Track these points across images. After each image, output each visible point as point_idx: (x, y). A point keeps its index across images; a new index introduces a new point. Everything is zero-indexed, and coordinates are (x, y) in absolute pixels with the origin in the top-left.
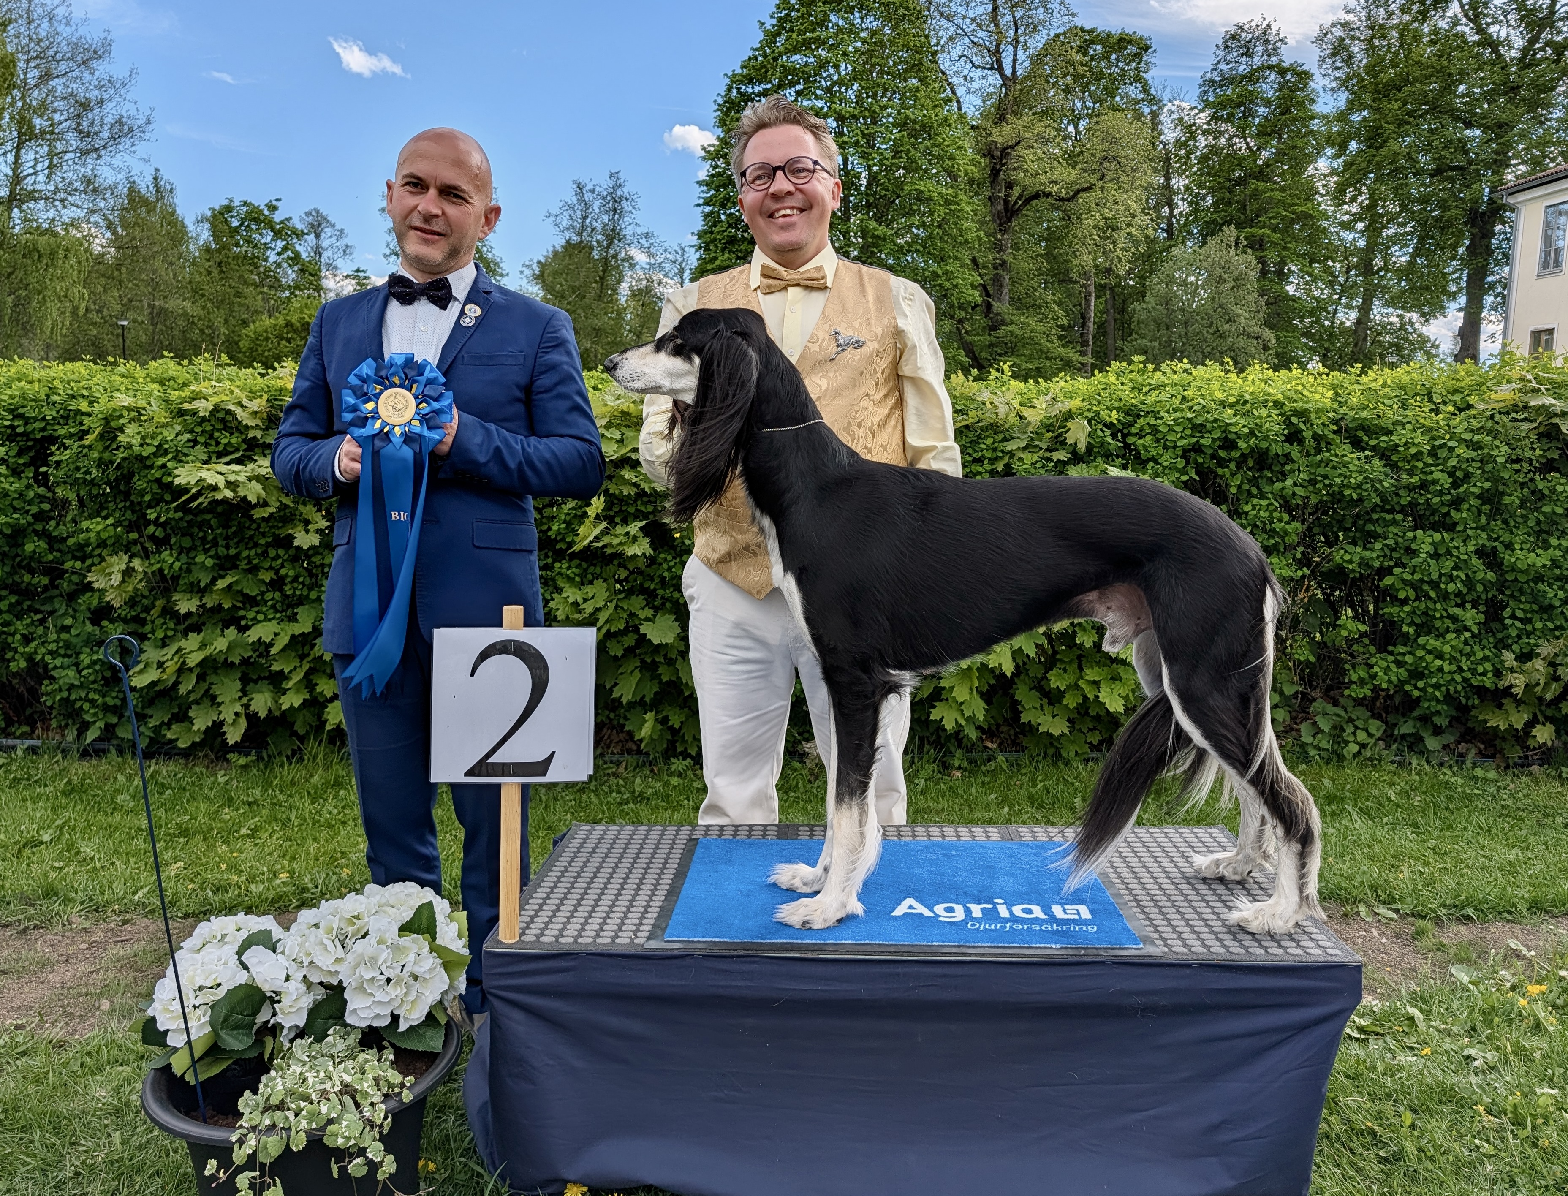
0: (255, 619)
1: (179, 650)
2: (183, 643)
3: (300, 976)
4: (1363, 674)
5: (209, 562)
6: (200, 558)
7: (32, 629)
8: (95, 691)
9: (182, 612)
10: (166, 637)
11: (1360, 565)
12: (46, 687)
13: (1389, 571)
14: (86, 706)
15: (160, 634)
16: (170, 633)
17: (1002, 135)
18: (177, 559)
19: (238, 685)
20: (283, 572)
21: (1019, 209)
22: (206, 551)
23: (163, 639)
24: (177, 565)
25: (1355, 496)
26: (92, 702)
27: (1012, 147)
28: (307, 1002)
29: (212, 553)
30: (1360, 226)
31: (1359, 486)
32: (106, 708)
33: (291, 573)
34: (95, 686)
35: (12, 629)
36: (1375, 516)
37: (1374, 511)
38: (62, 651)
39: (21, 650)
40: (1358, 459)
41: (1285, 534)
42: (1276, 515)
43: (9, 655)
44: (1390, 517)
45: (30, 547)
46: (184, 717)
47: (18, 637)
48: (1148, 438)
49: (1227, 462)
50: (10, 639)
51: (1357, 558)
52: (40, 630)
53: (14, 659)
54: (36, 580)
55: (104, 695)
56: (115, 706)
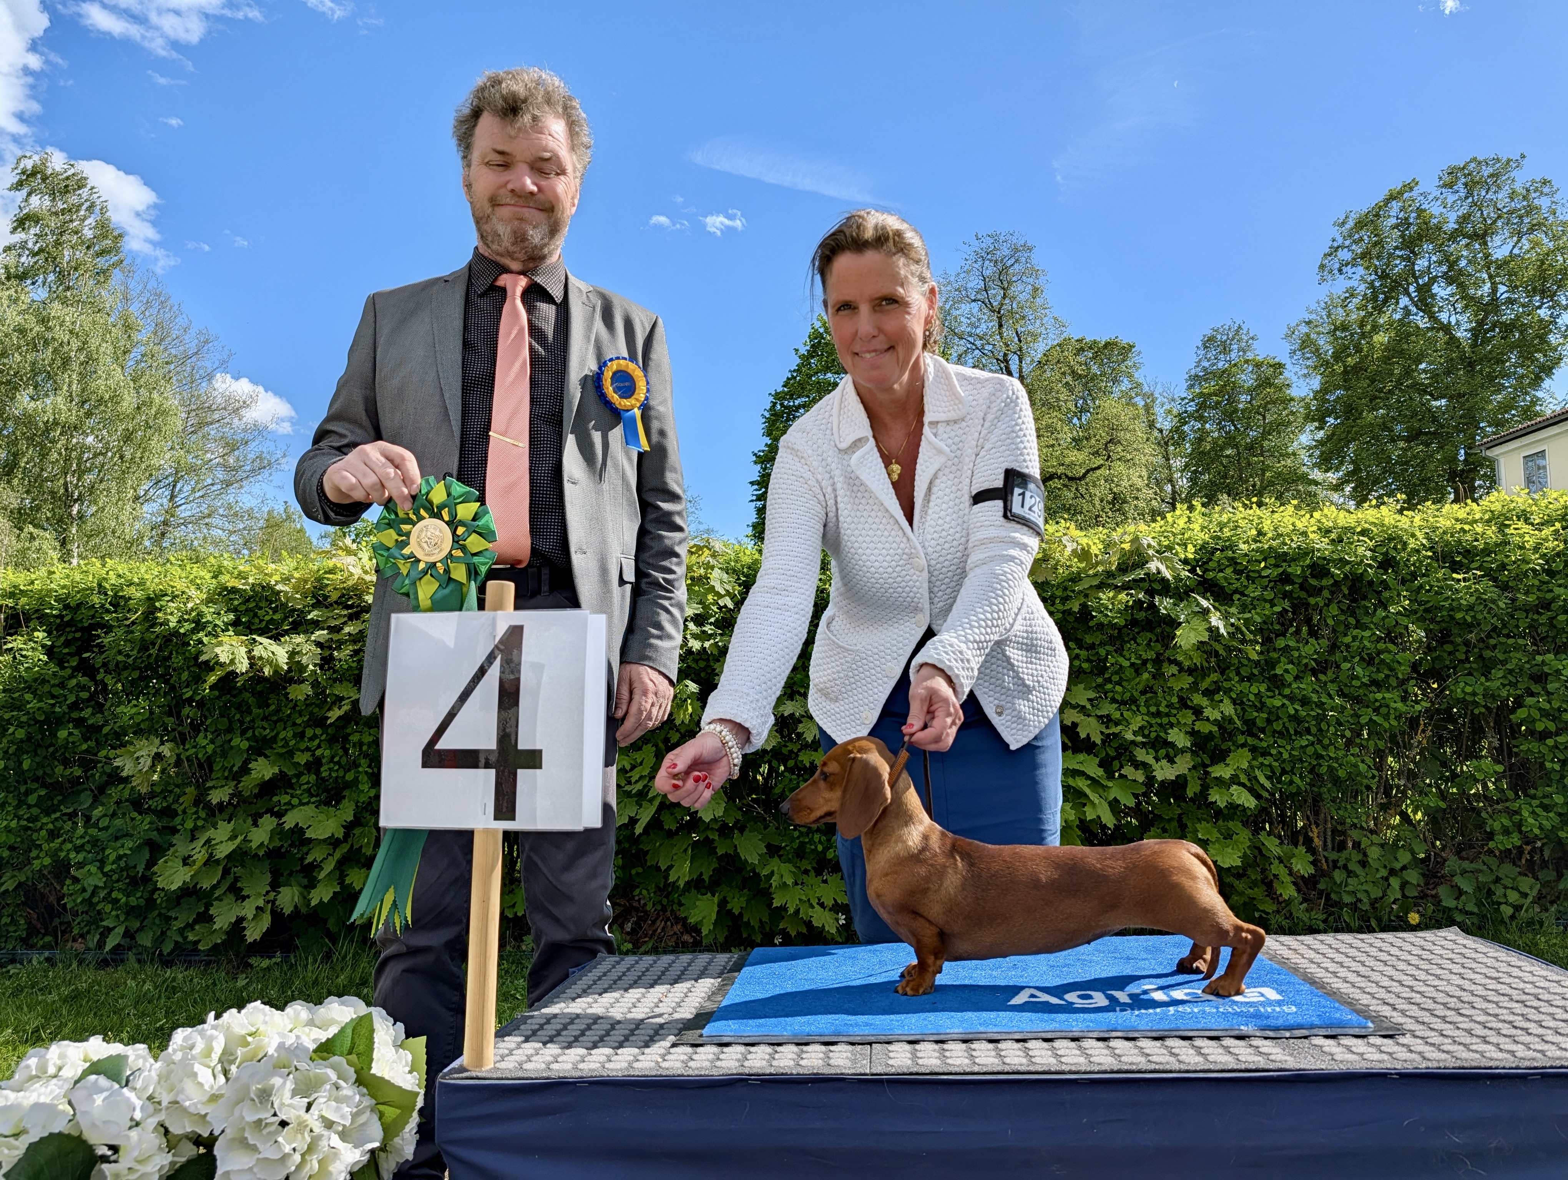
0: (289, 803)
1: (208, 841)
2: (211, 833)
4: (1506, 822)
5: (245, 745)
6: (236, 741)
7: (59, 824)
8: (119, 890)
9: (214, 802)
10: (196, 828)
12: (68, 887)
14: (108, 908)
15: (189, 825)
16: (200, 823)
18: (212, 742)
19: (268, 878)
20: (318, 752)
22: (243, 733)
23: (192, 832)
24: (210, 748)
25: (1469, 619)
26: (115, 901)
29: (249, 734)
31: (1471, 608)
32: (129, 910)
33: (327, 753)
35: (39, 824)
36: (1492, 642)
37: (1489, 636)
38: (88, 847)
39: (45, 847)
40: (1465, 580)
41: (1396, 665)
42: (1381, 646)
43: (34, 854)
44: (1511, 641)
45: (62, 734)
46: (206, 918)
47: (43, 833)
48: (1229, 571)
49: (1318, 591)
50: (35, 836)
51: (1480, 690)
52: (68, 826)
53: (38, 857)
54: (68, 772)
55: (128, 895)
56: (139, 907)
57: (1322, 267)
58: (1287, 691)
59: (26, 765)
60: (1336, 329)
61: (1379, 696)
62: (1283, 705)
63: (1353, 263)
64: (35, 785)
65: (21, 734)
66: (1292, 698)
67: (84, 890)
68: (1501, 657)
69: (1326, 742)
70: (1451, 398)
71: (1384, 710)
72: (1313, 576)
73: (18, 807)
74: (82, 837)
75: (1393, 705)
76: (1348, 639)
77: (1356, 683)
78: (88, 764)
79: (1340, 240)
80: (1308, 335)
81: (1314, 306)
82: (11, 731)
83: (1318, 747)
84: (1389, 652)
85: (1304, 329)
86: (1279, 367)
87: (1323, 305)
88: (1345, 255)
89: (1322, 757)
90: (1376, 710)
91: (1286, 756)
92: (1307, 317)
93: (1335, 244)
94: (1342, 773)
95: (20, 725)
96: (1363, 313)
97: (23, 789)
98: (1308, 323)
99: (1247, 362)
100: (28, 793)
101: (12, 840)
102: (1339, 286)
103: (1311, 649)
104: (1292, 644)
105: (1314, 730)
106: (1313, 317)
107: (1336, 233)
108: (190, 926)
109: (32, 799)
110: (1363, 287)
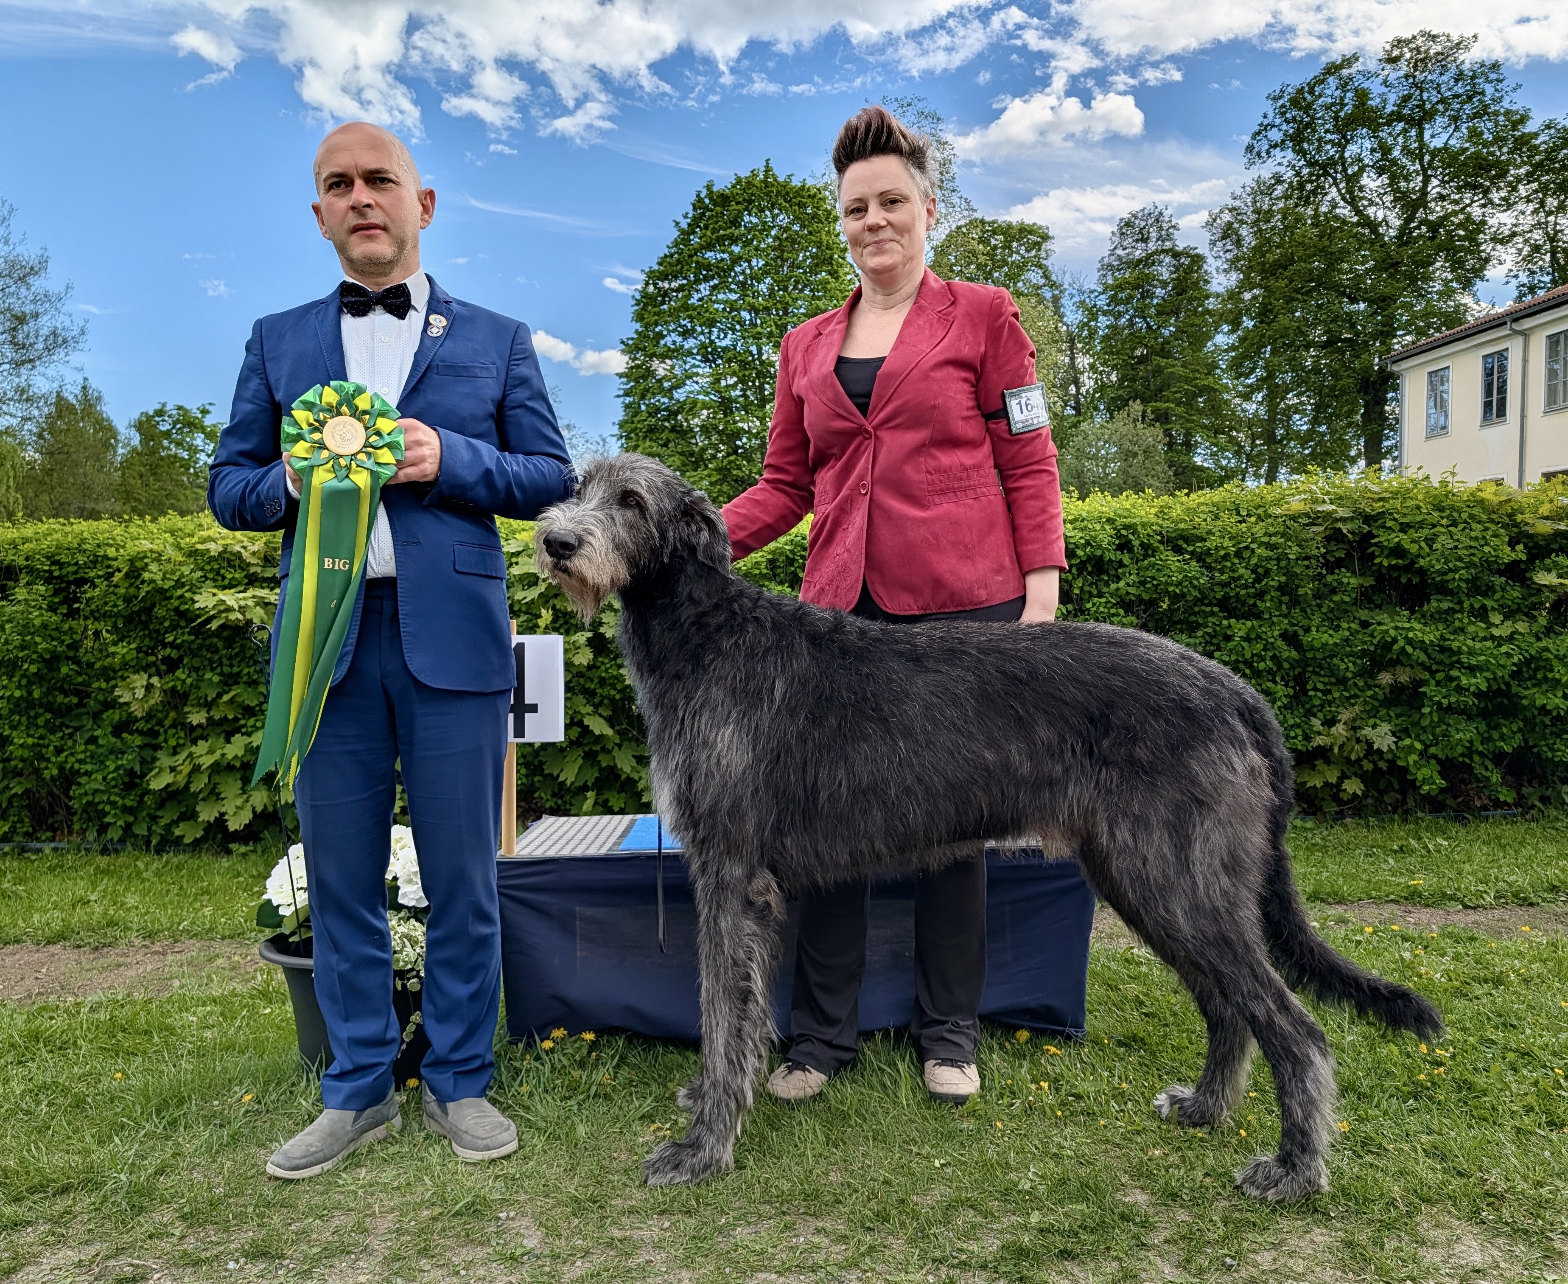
1: (191, 755)
2: (193, 749)
5: (216, 679)
6: (208, 675)
7: (63, 741)
8: (116, 794)
9: (193, 723)
10: (178, 745)
12: (74, 791)
14: (108, 808)
15: (172, 743)
16: (182, 741)
18: (188, 677)
19: (238, 784)
22: (213, 669)
23: (174, 748)
24: (189, 681)
26: (113, 804)
29: (218, 670)
30: (1260, 397)
32: (126, 809)
34: (116, 790)
35: (47, 741)
36: (1196, 609)
39: (53, 759)
43: (44, 765)
44: (1208, 609)
45: (64, 669)
46: (190, 815)
47: (51, 748)
50: (44, 751)
52: (70, 743)
53: (46, 768)
54: (67, 700)
55: (123, 798)
56: (132, 807)
57: (1250, 149)
59: (36, 694)
60: (1260, 219)
63: (1281, 145)
64: (41, 711)
65: (33, 669)
68: (1200, 621)
70: (1370, 302)
73: (28, 728)
76: (1089, 606)
78: (82, 694)
79: (1271, 115)
80: (1230, 224)
81: (1239, 191)
82: (26, 666)
85: (1227, 217)
86: (1197, 259)
87: (1248, 189)
88: (1275, 135)
92: (1231, 203)
93: (1266, 122)
95: (33, 662)
97: (32, 713)
98: (1231, 210)
99: (1165, 251)
100: (36, 716)
101: (26, 754)
102: (1265, 171)
106: (1237, 203)
107: (1269, 107)
108: (176, 823)
109: (41, 721)
110: (1290, 173)
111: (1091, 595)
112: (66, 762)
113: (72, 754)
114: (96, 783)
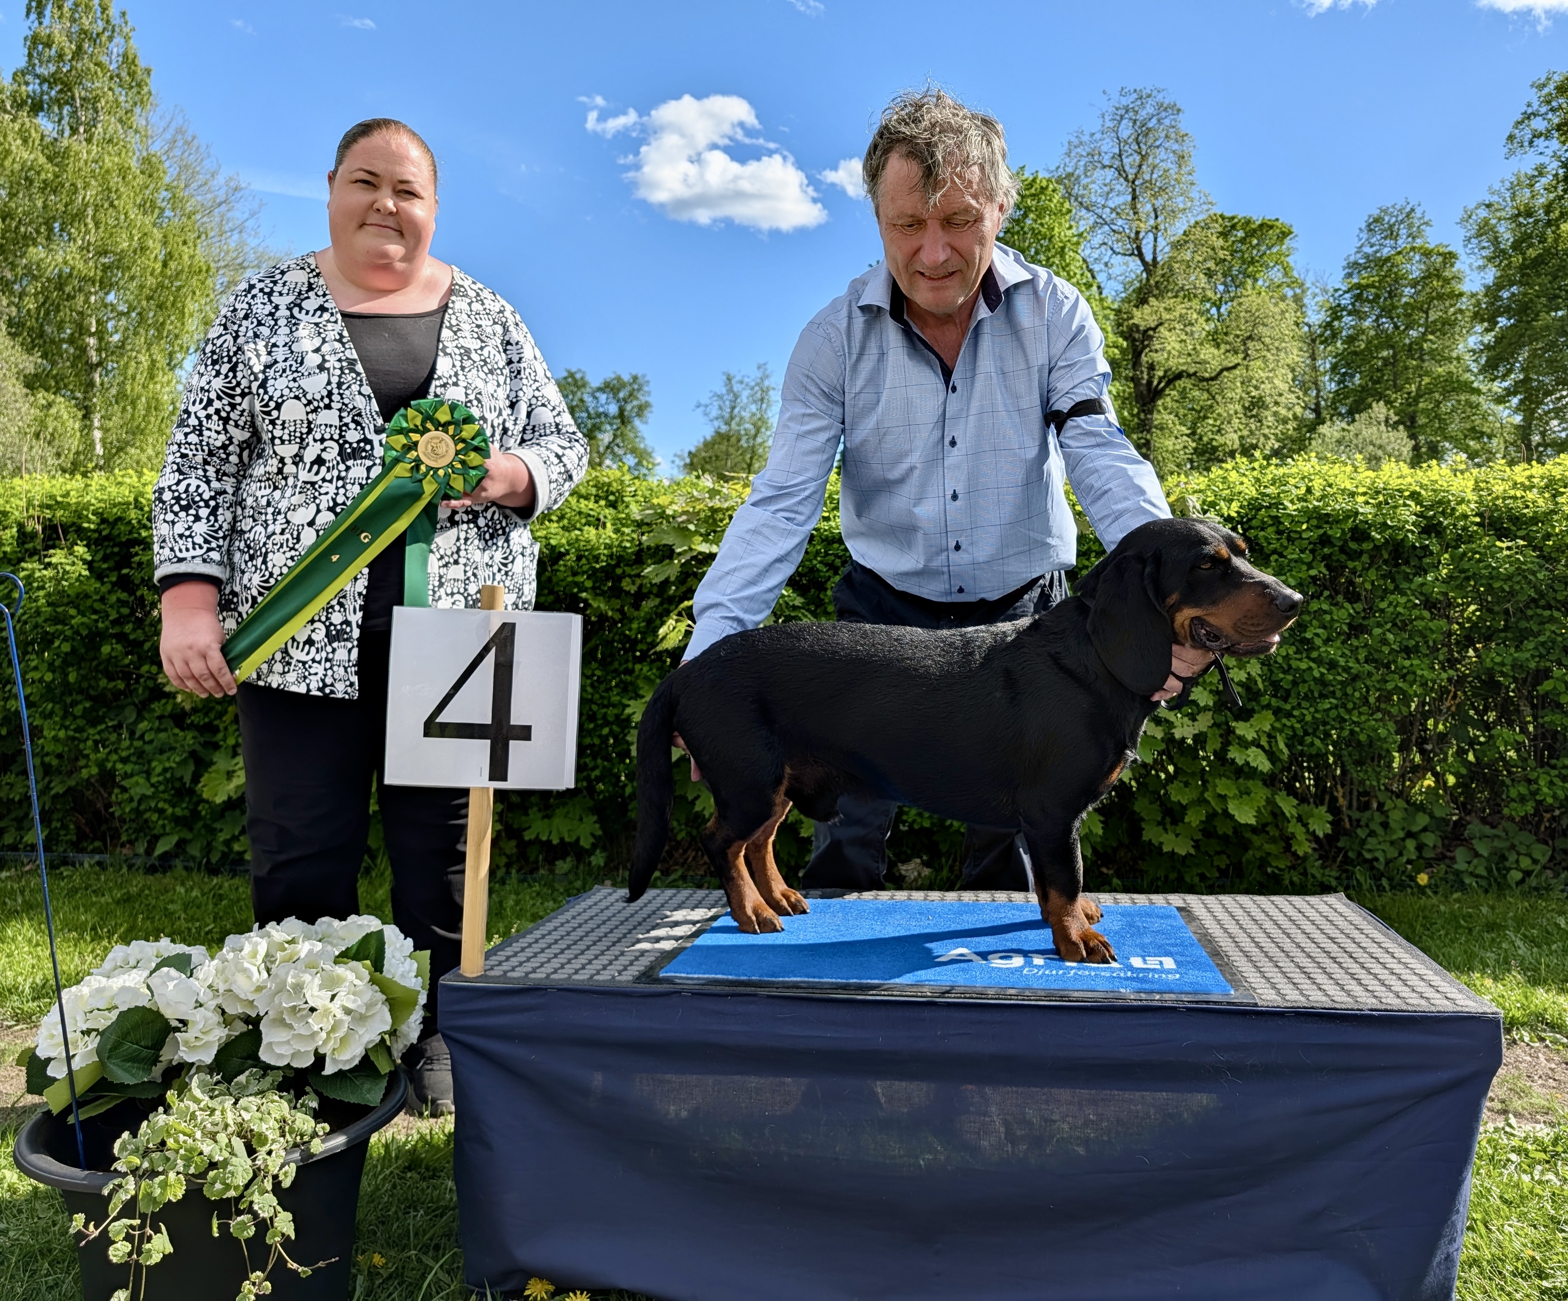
3: (213, 1004)
4: (1523, 790)
7: (105, 735)
8: (165, 801)
11: (1513, 667)
12: (116, 796)
13: (1546, 674)
14: (156, 818)
15: (231, 742)
17: (1143, 317)
21: (1163, 389)
25: (1507, 588)
26: (161, 812)
27: (1154, 329)
28: (218, 1035)
31: (1509, 578)
32: (176, 820)
34: (164, 797)
35: (85, 735)
36: (1530, 613)
37: (1527, 606)
38: (133, 759)
39: (93, 757)
40: (1509, 548)
41: (1428, 633)
42: (1416, 613)
43: (82, 762)
45: (106, 649)
47: (90, 743)
48: (1270, 530)
49: (1358, 555)
50: (82, 746)
51: (1508, 661)
52: (113, 737)
53: (86, 766)
54: (111, 685)
55: (174, 806)
56: (184, 818)
57: (1511, 138)
58: (1314, 654)
59: (72, 678)
60: (1519, 215)
61: (1407, 663)
62: (1310, 668)
63: (1545, 135)
64: (80, 698)
65: (67, 647)
66: (1319, 661)
67: (131, 800)
68: (1535, 628)
69: (1350, 706)
71: (1410, 677)
72: (1353, 539)
73: (65, 718)
74: (128, 748)
75: (1419, 672)
77: (1386, 649)
78: (130, 679)
79: (1535, 104)
80: (1486, 220)
81: (1497, 186)
82: (58, 643)
83: (1342, 711)
84: (1423, 619)
85: (1483, 213)
86: (1449, 257)
87: (1508, 185)
88: (1540, 125)
89: (1345, 721)
90: (1403, 677)
91: (1308, 718)
92: (1488, 198)
93: (1529, 111)
94: (1363, 738)
95: (66, 639)
96: (1552, 196)
97: (68, 701)
98: (1488, 206)
99: (1413, 249)
100: (74, 705)
102: (1527, 162)
103: (1344, 613)
104: (1325, 607)
105: (1339, 694)
106: (1495, 198)
107: (1533, 96)
108: (236, 838)
109: (78, 711)
110: (1556, 164)
111: (1386, 591)
112: (107, 760)
113: (116, 751)
114: (139, 787)
